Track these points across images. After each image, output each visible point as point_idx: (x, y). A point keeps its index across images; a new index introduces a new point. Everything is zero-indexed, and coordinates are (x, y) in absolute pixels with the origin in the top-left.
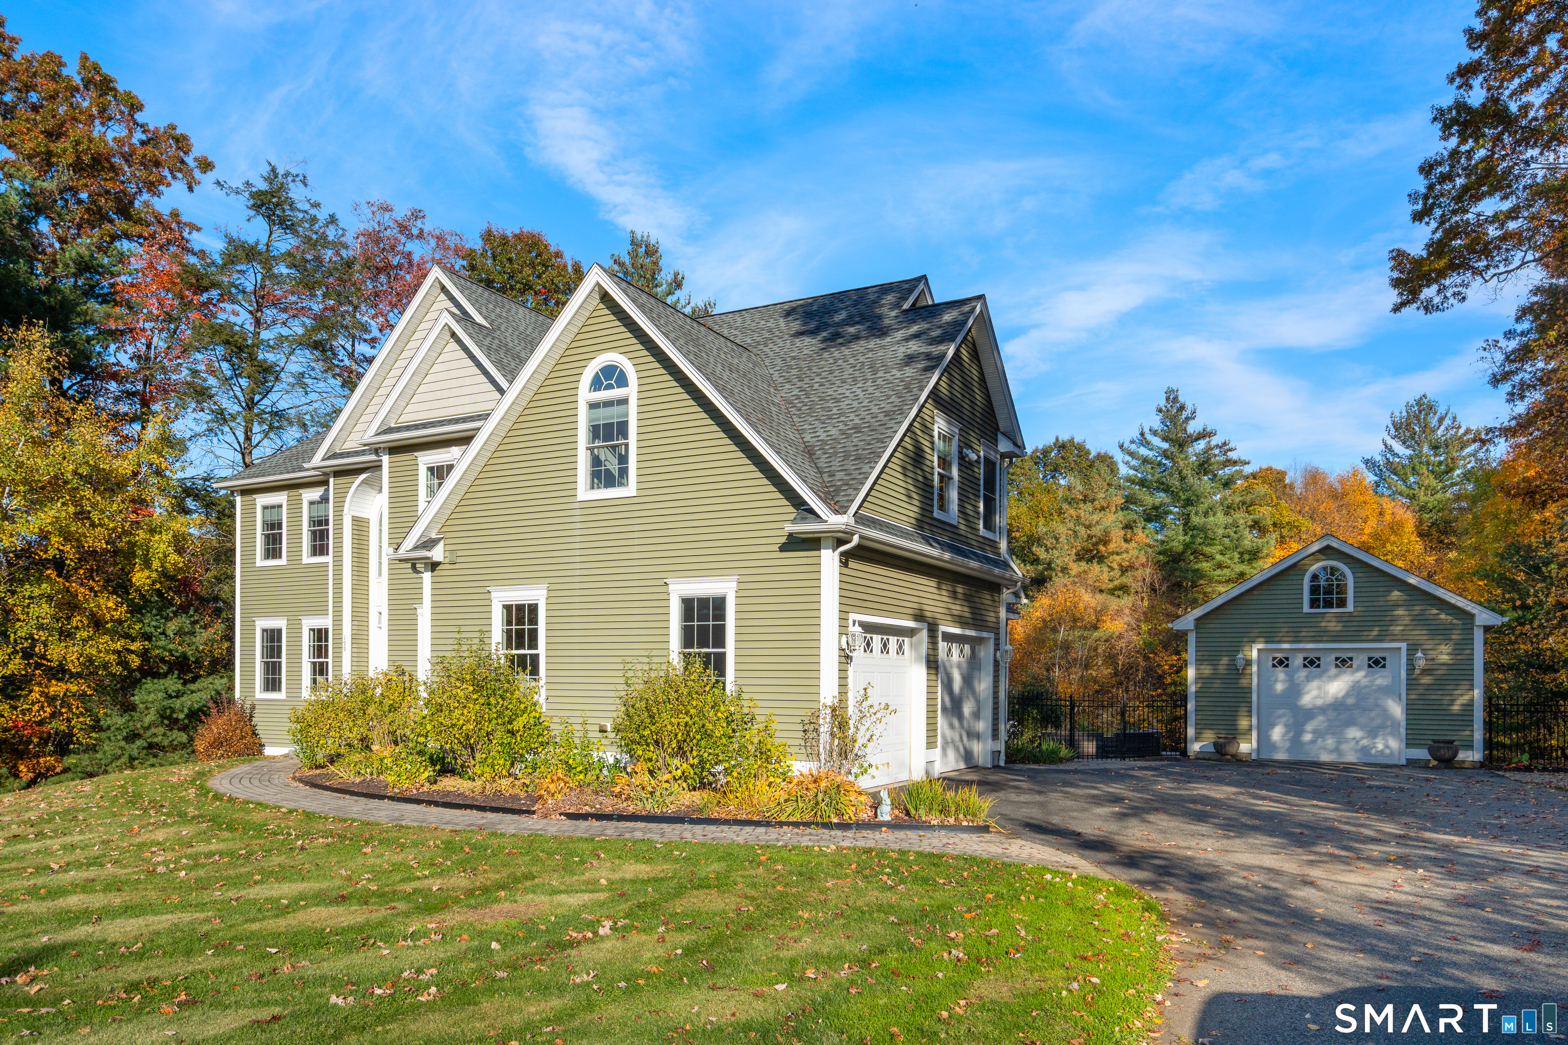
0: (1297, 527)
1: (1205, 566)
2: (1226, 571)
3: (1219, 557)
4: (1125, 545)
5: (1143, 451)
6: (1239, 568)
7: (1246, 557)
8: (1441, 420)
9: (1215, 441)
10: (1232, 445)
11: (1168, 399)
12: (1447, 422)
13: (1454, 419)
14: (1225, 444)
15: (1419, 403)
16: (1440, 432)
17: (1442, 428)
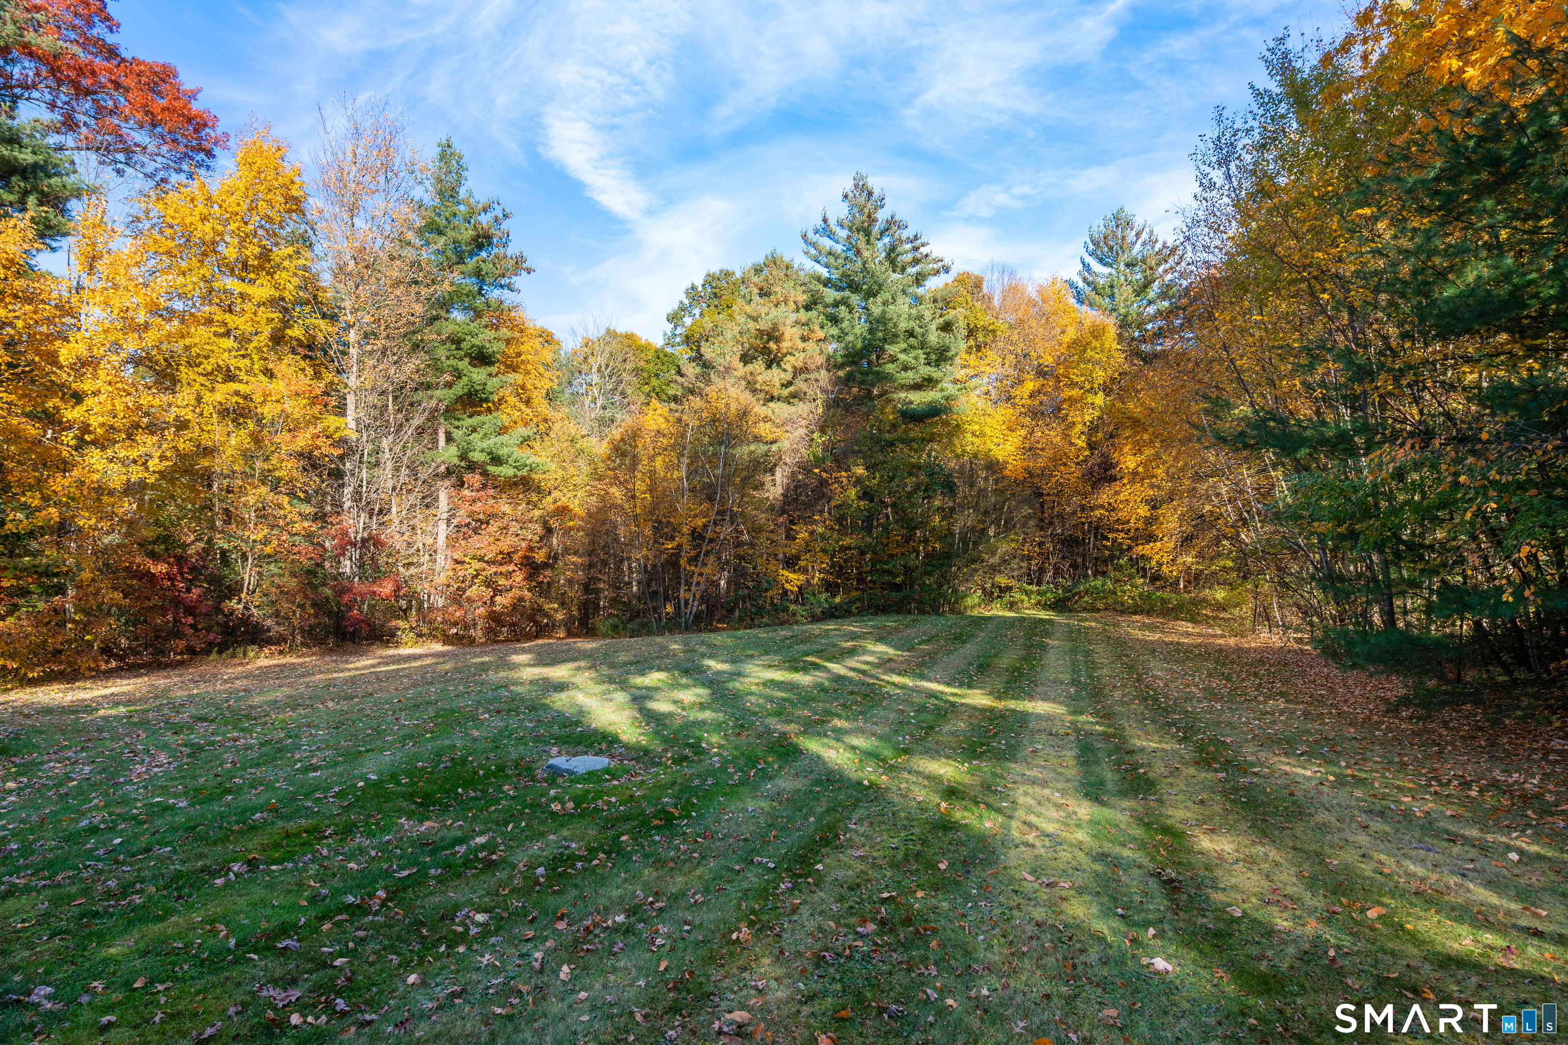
0: (993, 331)
1: (890, 368)
2: (910, 374)
3: (902, 357)
4: (801, 345)
5: (827, 243)
6: (925, 371)
7: (933, 357)
8: (1138, 235)
9: (906, 234)
10: (924, 239)
11: (856, 186)
12: (1144, 236)
13: (1151, 232)
14: (916, 238)
15: (1116, 218)
16: (1138, 247)
17: (1140, 242)
